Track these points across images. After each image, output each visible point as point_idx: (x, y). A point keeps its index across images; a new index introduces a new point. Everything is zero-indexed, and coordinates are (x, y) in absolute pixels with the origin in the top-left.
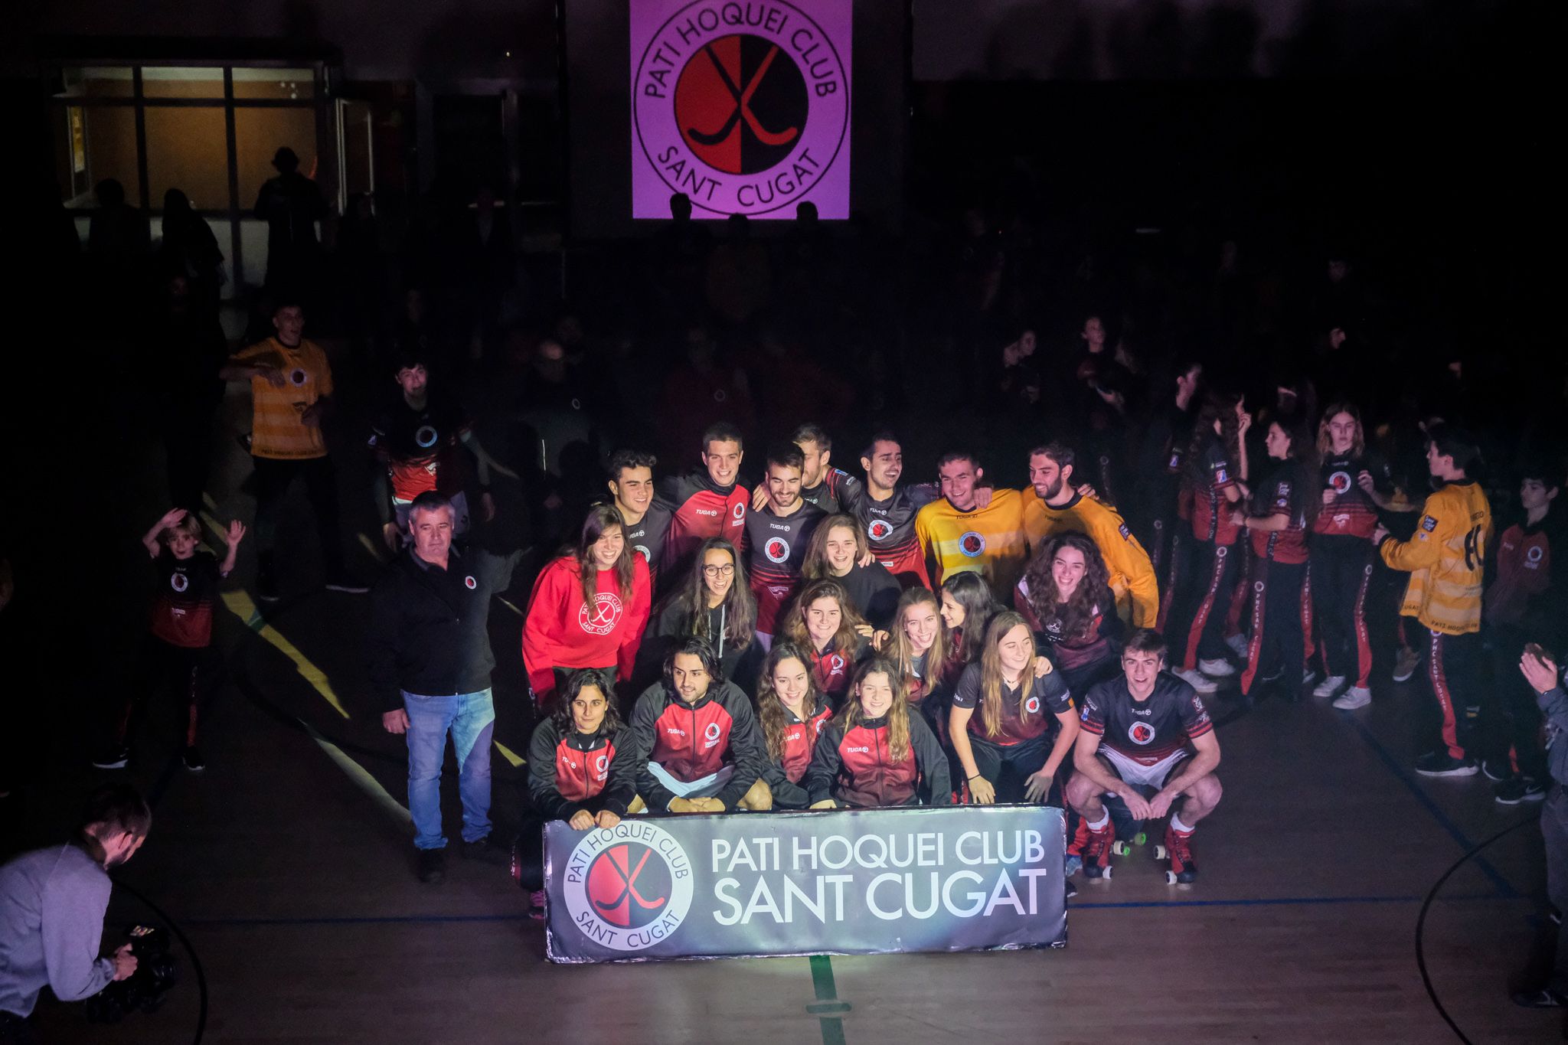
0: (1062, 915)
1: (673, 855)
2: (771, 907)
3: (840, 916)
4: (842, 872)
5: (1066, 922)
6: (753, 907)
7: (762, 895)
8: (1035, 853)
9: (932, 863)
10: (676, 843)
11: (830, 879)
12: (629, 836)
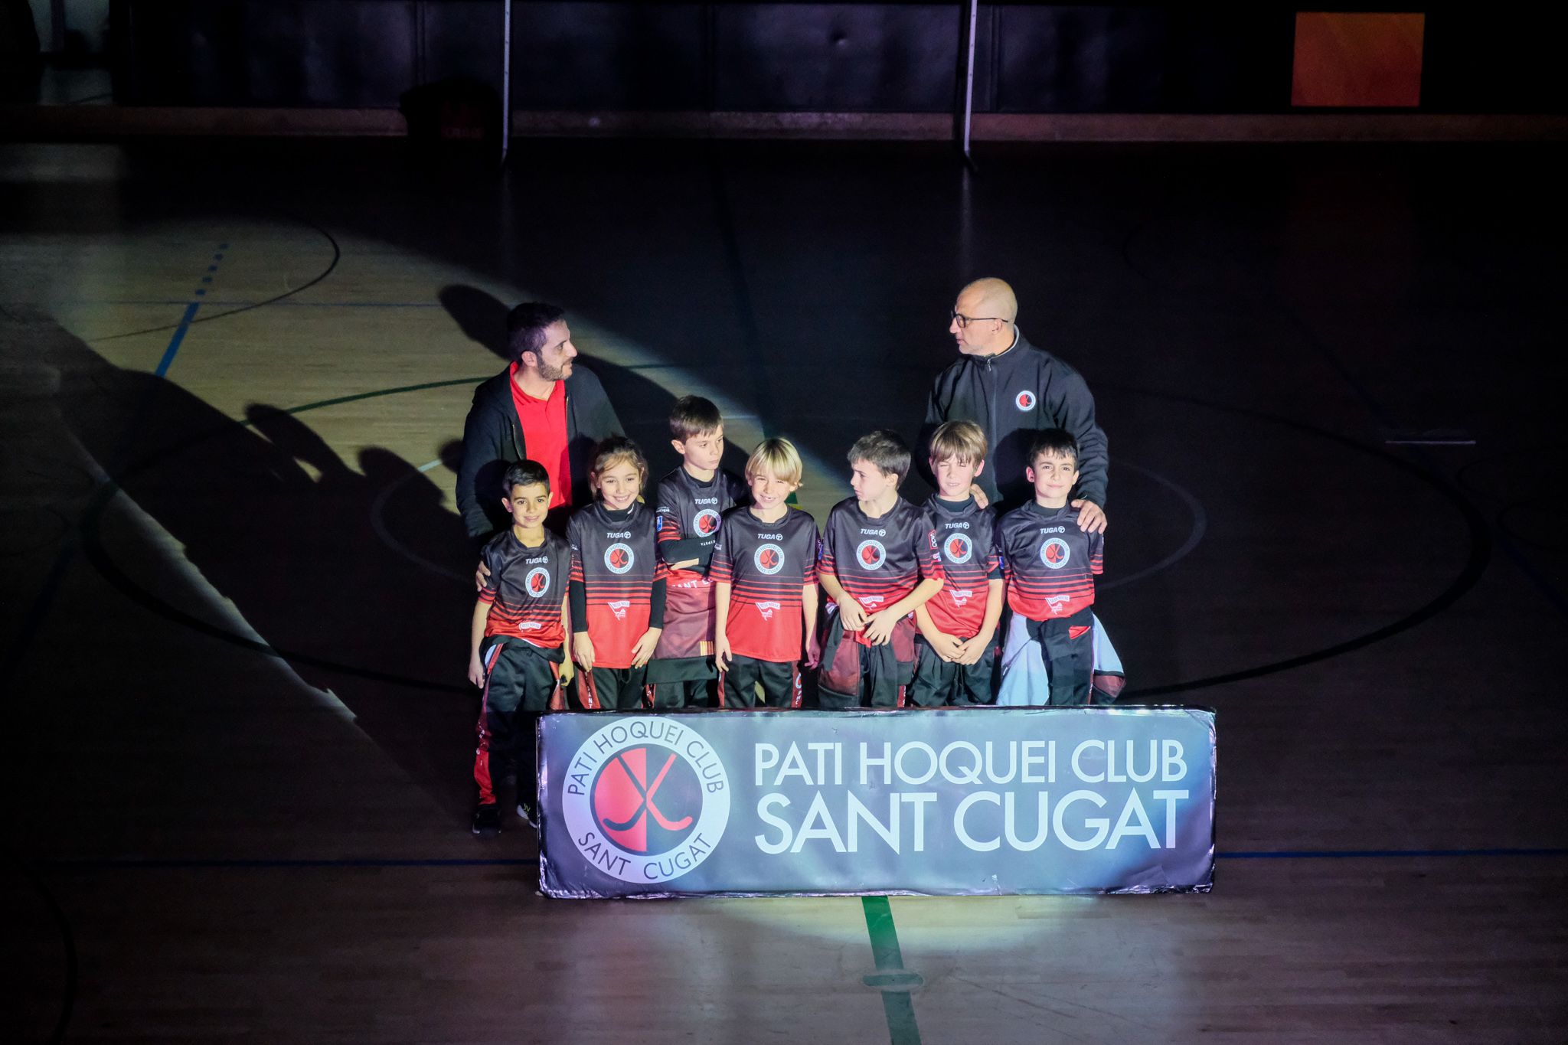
0: (1208, 851)
1: (704, 763)
2: (830, 832)
3: (919, 846)
4: (924, 788)
5: (1213, 859)
6: (807, 832)
7: (818, 817)
8: (1174, 769)
9: (1041, 779)
10: (708, 747)
11: (907, 797)
12: (647, 737)
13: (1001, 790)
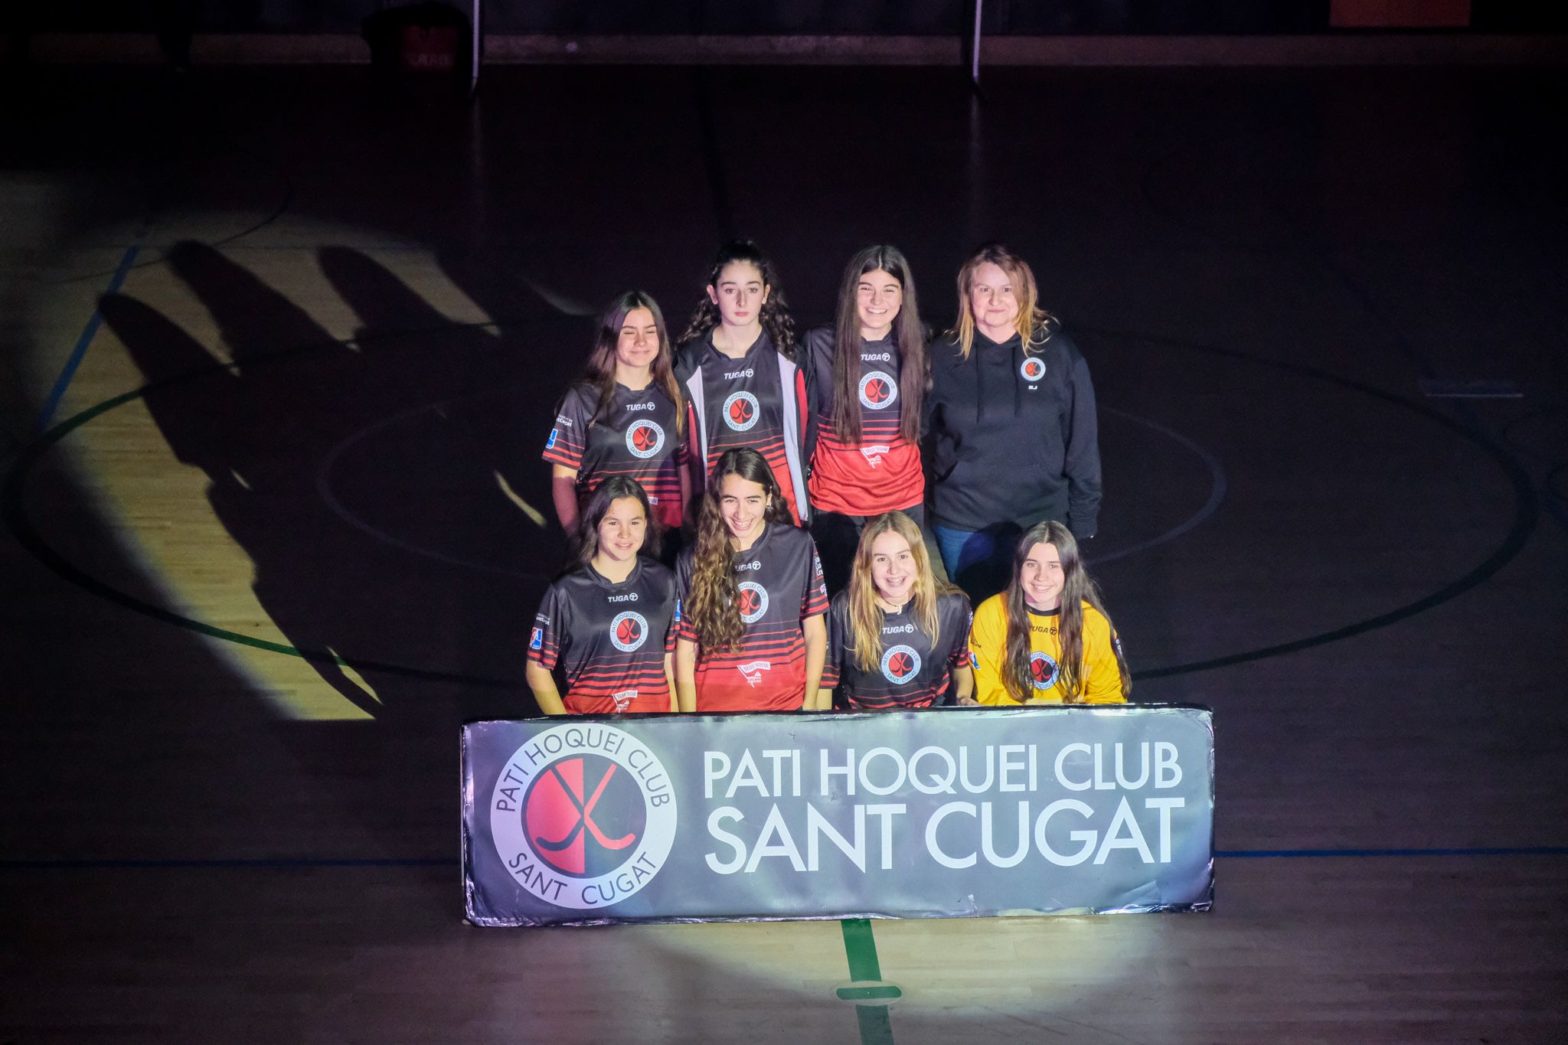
0: (1206, 865)
1: (647, 774)
2: (788, 849)
3: (887, 863)
4: (891, 799)
5: (1212, 874)
6: (762, 849)
7: (775, 832)
8: (1168, 774)
9: (1021, 788)
10: (652, 756)
11: (873, 809)
12: (584, 746)
13: (976, 800)
